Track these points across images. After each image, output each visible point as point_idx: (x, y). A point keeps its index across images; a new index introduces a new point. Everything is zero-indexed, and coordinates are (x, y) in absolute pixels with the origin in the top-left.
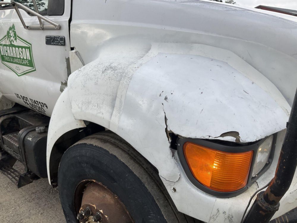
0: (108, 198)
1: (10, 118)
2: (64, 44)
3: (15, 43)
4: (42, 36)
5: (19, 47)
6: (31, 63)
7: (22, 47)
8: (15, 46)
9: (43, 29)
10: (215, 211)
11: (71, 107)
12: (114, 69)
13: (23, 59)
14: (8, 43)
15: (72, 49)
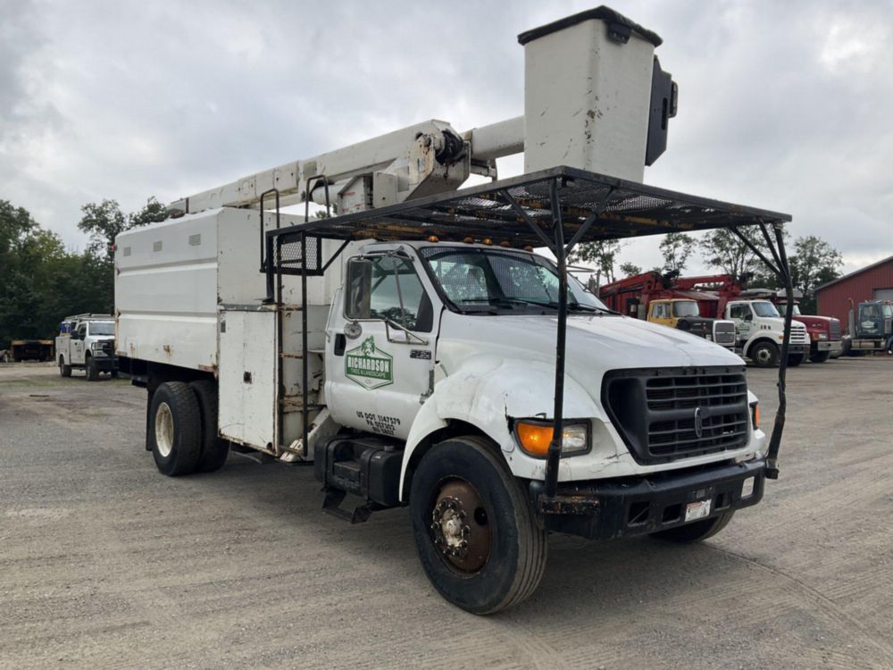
0: (463, 489)
1: (344, 443)
2: (430, 358)
3: (371, 355)
4: (408, 349)
5: (375, 359)
6: (388, 376)
7: (380, 360)
8: (370, 358)
9: (409, 343)
10: (534, 468)
11: (436, 409)
12: (474, 377)
13: (380, 371)
14: (361, 354)
15: (437, 362)
